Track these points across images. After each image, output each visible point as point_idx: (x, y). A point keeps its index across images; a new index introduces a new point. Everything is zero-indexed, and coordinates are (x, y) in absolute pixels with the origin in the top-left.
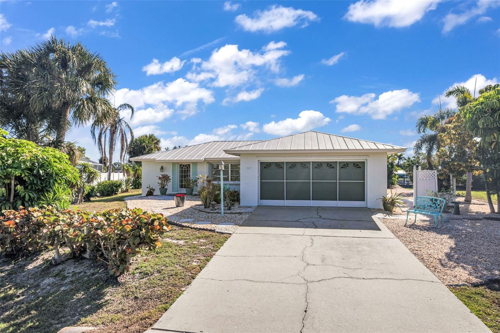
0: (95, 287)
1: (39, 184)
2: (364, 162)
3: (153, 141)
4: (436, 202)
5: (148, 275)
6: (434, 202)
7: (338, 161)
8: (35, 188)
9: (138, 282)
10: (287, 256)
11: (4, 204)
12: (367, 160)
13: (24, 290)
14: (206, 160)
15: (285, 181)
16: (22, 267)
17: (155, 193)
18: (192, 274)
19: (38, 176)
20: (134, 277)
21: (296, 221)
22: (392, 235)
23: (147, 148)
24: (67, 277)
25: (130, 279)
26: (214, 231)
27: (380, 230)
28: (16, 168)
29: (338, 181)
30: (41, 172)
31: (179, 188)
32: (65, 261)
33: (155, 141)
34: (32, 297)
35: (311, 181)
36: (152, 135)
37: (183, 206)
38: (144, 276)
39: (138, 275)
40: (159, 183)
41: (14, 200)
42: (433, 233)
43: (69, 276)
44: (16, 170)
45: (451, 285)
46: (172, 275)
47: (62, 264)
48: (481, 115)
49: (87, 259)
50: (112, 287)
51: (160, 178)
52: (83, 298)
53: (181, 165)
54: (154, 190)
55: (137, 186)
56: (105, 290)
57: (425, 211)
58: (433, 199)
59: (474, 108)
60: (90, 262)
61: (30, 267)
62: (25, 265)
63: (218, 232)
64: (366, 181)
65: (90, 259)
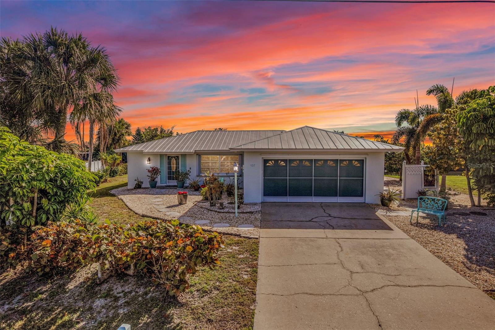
0: (156, 308)
1: (62, 196)
2: (363, 160)
3: (123, 125)
4: (438, 202)
5: (207, 292)
6: (436, 201)
7: (339, 159)
8: (59, 199)
9: (200, 302)
10: (327, 264)
11: (29, 219)
12: (366, 158)
13: (78, 314)
14: (196, 152)
15: (288, 178)
16: (62, 287)
17: (143, 186)
18: (250, 289)
19: (61, 187)
20: (193, 295)
21: (310, 221)
22: (405, 236)
23: (118, 133)
24: (119, 297)
25: (190, 298)
26: (240, 236)
27: (392, 230)
28: (40, 181)
29: (338, 178)
30: (64, 182)
31: (167, 180)
32: (108, 278)
33: (126, 126)
34: (93, 322)
35: (313, 178)
36: (122, 119)
37: (186, 204)
38: (204, 295)
39: (196, 293)
40: (148, 176)
41: (37, 213)
42: (441, 233)
43: (120, 297)
44: (41, 182)
45: (487, 291)
46: (232, 292)
47: (106, 283)
48: (475, 121)
49: (130, 276)
50: (175, 308)
51: (149, 171)
52: (150, 321)
53: (168, 157)
54: (142, 183)
55: (112, 174)
56: (169, 312)
57: (427, 210)
58: (435, 199)
59: (469, 114)
60: (134, 278)
61: (71, 286)
62: (64, 285)
63: (244, 237)
64: (364, 178)
65: (134, 275)
